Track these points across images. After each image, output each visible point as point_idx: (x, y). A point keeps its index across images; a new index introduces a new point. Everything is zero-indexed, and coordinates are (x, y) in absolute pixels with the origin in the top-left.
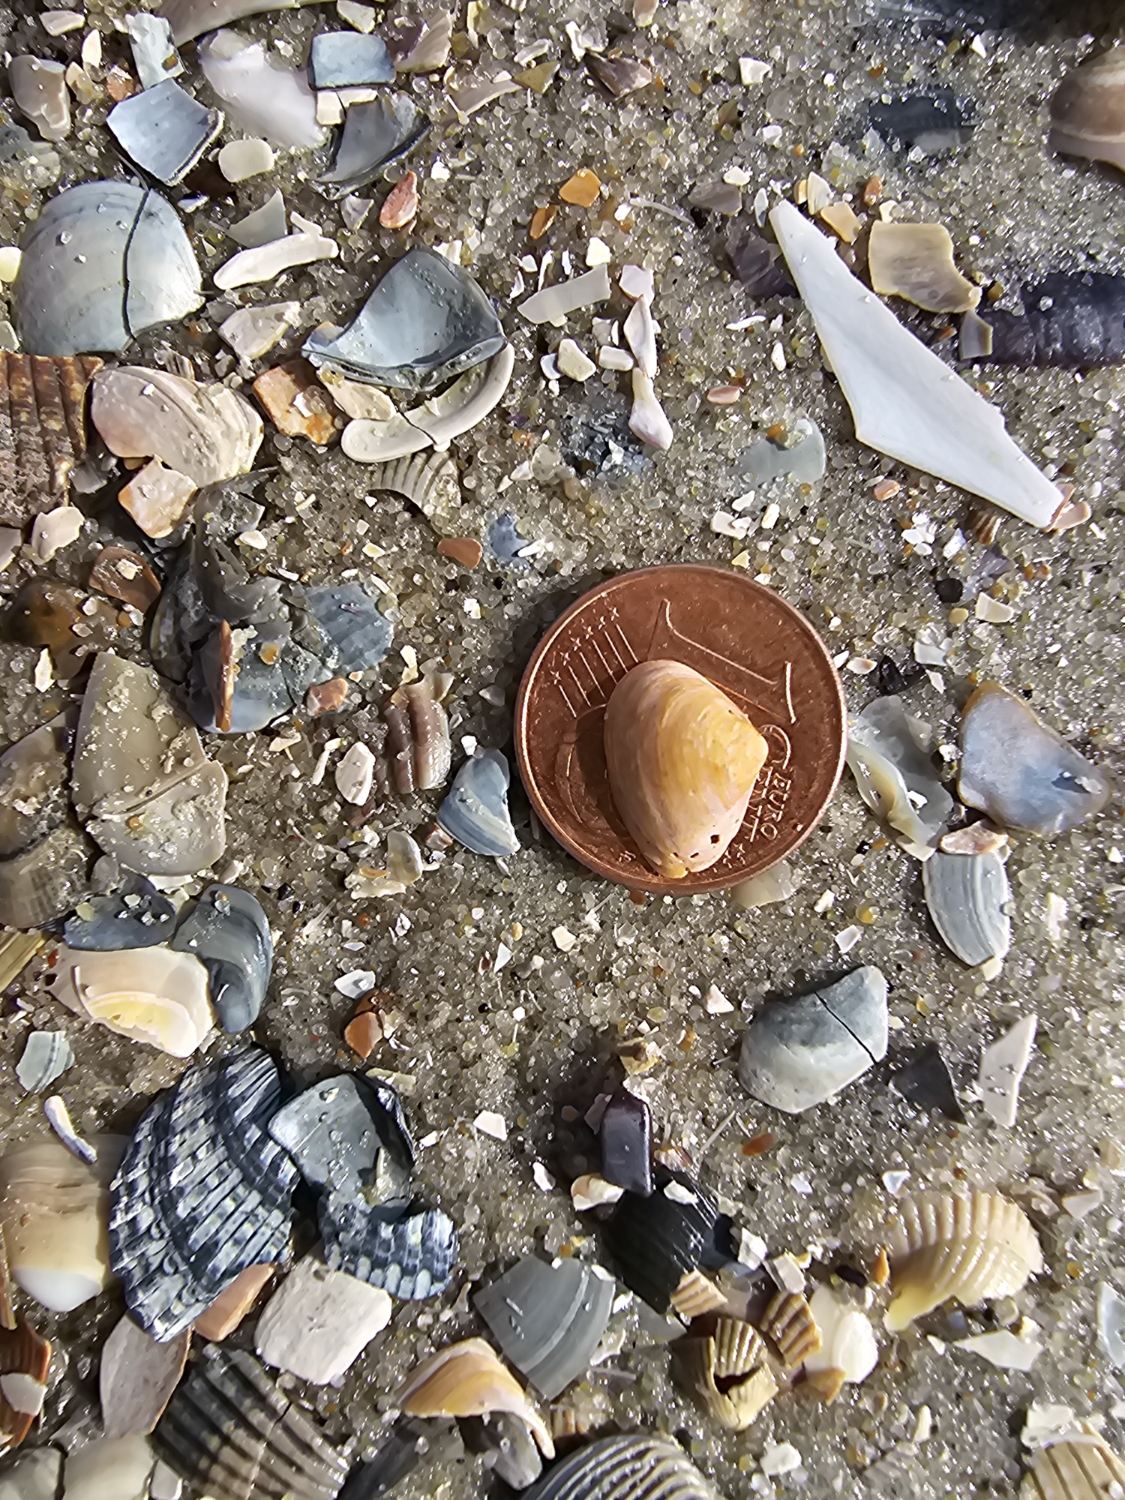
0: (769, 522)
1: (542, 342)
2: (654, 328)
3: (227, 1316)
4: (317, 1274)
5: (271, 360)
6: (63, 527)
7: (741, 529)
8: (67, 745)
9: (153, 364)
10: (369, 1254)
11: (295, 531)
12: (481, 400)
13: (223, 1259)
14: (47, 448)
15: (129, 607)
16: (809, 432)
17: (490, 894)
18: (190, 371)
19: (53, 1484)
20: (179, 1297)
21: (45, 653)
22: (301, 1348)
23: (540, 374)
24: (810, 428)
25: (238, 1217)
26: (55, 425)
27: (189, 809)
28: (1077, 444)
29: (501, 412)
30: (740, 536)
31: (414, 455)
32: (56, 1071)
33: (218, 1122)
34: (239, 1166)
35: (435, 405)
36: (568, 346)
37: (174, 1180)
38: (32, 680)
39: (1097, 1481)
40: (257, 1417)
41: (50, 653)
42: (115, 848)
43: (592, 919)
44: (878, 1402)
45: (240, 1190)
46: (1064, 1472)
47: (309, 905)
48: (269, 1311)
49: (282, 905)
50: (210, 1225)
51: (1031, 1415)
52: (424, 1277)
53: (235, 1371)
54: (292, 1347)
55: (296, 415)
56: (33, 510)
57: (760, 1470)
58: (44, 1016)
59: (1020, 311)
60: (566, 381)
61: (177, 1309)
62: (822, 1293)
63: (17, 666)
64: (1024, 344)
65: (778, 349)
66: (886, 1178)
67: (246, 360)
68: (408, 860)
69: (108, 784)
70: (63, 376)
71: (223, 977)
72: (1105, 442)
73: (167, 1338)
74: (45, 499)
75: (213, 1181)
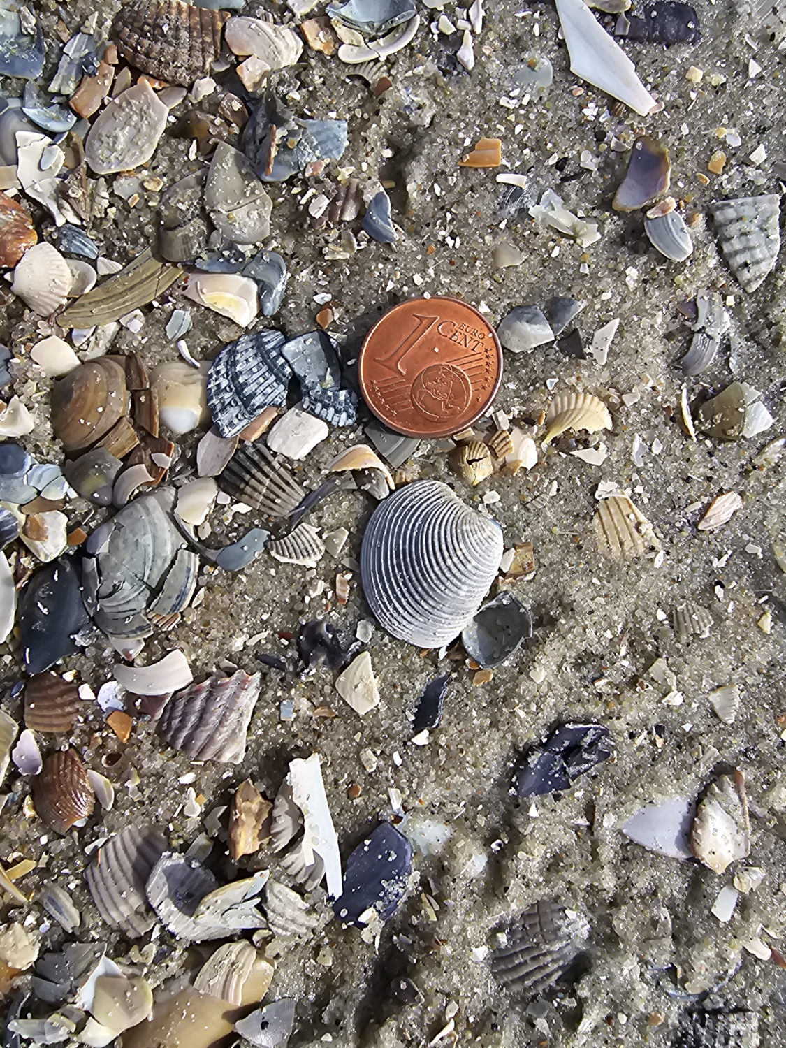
0: (525, 102)
1: (432, 16)
2: (482, 13)
3: (256, 430)
4: (297, 414)
5: (308, 16)
6: (206, 87)
7: (512, 104)
8: (203, 183)
9: (256, 17)
10: (321, 401)
11: (313, 95)
12: (403, 39)
13: (257, 401)
14: (203, 50)
15: (234, 125)
16: (546, 63)
17: (387, 259)
18: (272, 20)
19: (172, 499)
20: (237, 416)
21: (195, 141)
22: (288, 443)
23: (430, 31)
24: (547, 62)
25: (266, 384)
26: (208, 39)
27: (255, 213)
28: (662, 77)
29: (410, 46)
30: (512, 107)
31: (370, 62)
32: (183, 331)
33: (258, 348)
34: (267, 364)
35: (381, 41)
36: (444, 18)
37: (238, 368)
38: (187, 155)
39: (625, 514)
40: (266, 469)
41: (197, 142)
42: (221, 227)
43: (431, 271)
44: (535, 478)
45: (267, 374)
46: (612, 510)
47: (304, 264)
48: (274, 428)
49: (293, 261)
50: (252, 387)
51: (600, 485)
52: (344, 415)
53: (258, 451)
54: (284, 443)
55: (319, 41)
56: (194, 78)
57: (482, 502)
58: (180, 305)
59: (643, 17)
60: (442, 35)
61: (236, 421)
62: (516, 430)
63: (181, 147)
64: (644, 33)
65: (537, 26)
66: (548, 382)
67: (298, 15)
68: (351, 243)
69: (220, 199)
70: (213, 17)
71: (264, 289)
72: (673, 76)
73: (229, 436)
74: (199, 74)
75: (255, 370)
